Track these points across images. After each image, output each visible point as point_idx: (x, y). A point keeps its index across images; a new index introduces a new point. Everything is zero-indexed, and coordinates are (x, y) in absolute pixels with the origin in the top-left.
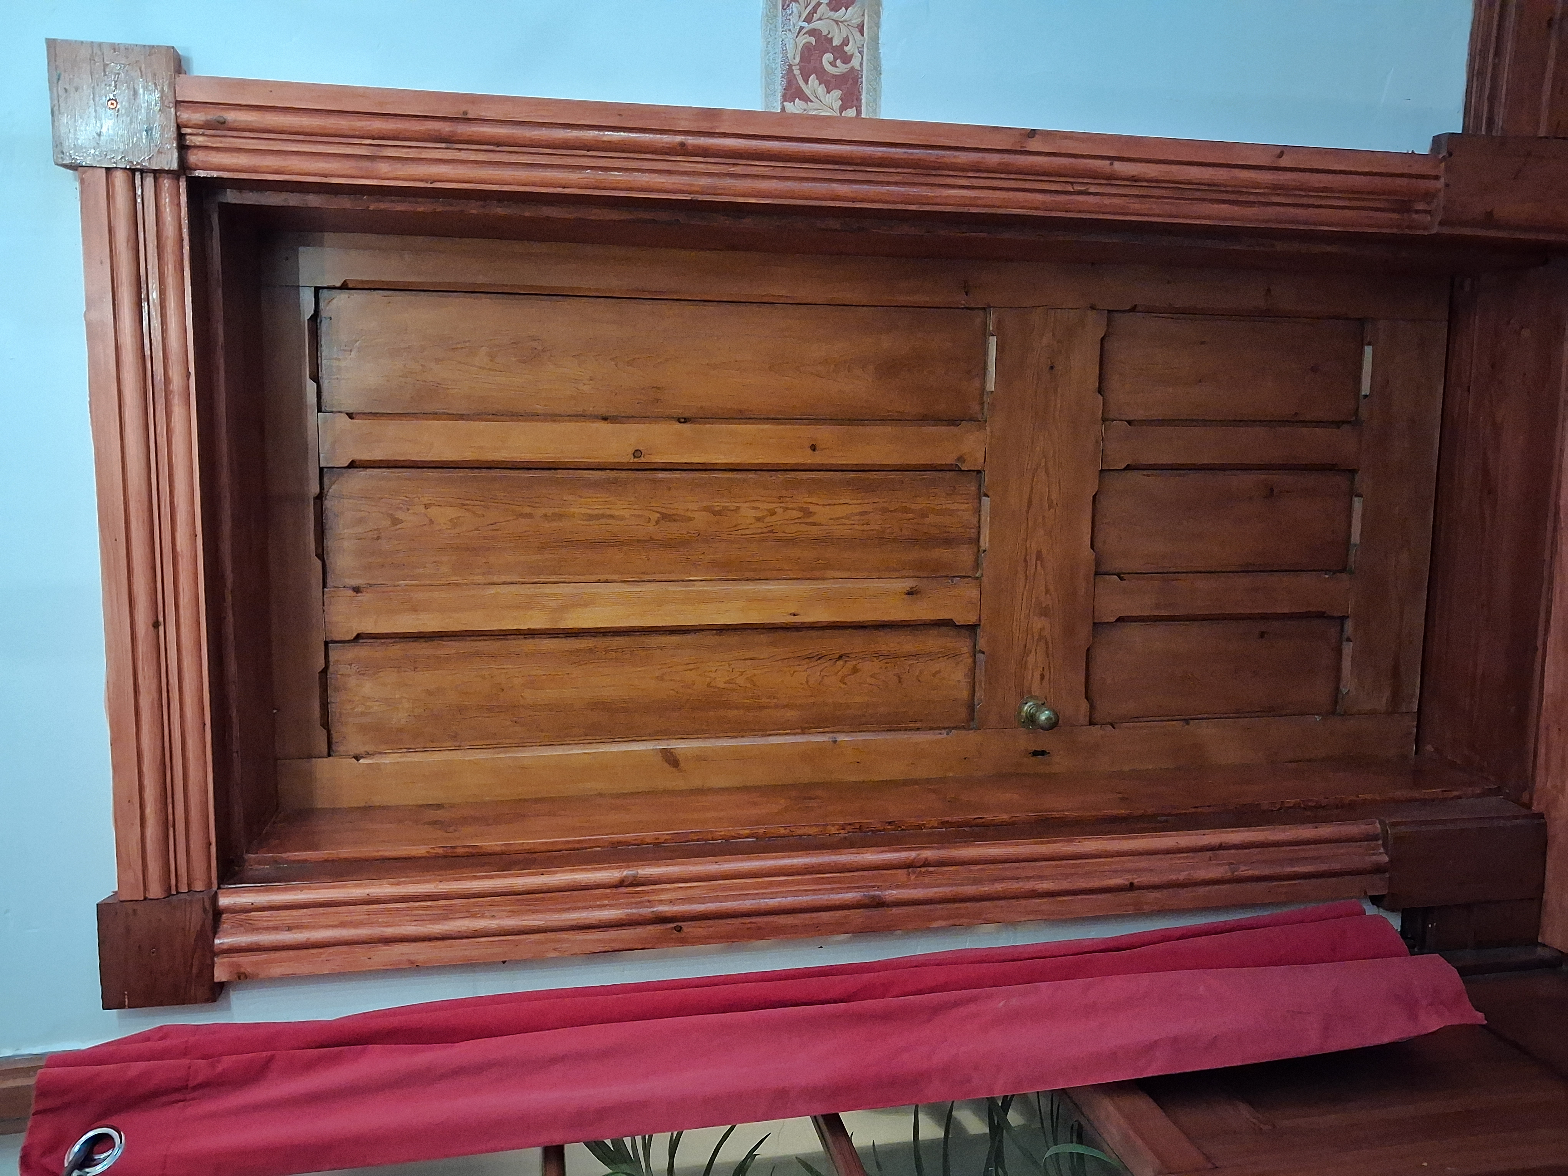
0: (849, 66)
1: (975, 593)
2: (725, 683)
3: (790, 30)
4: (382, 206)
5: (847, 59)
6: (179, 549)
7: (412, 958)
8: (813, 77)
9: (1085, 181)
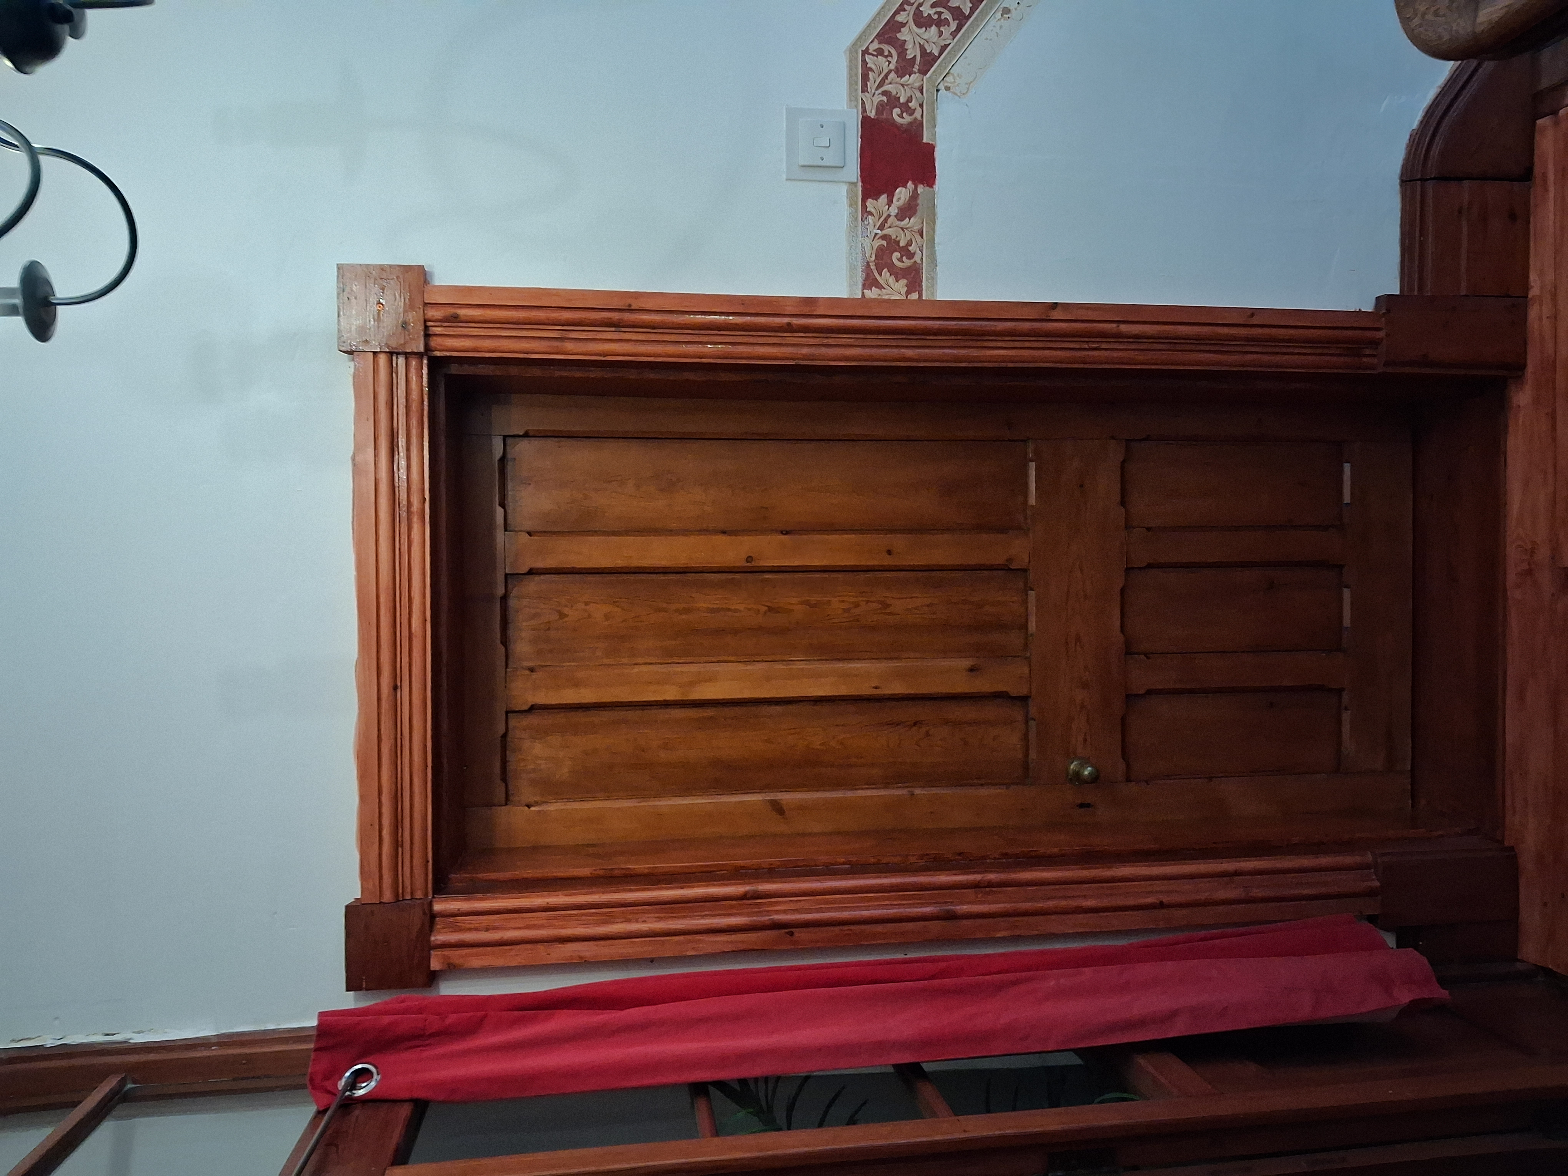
0: (912, 261)
1: (1026, 670)
2: (820, 745)
3: (867, 236)
4: (565, 374)
5: (911, 255)
6: (413, 630)
7: (581, 954)
8: (885, 270)
9: (1098, 340)
